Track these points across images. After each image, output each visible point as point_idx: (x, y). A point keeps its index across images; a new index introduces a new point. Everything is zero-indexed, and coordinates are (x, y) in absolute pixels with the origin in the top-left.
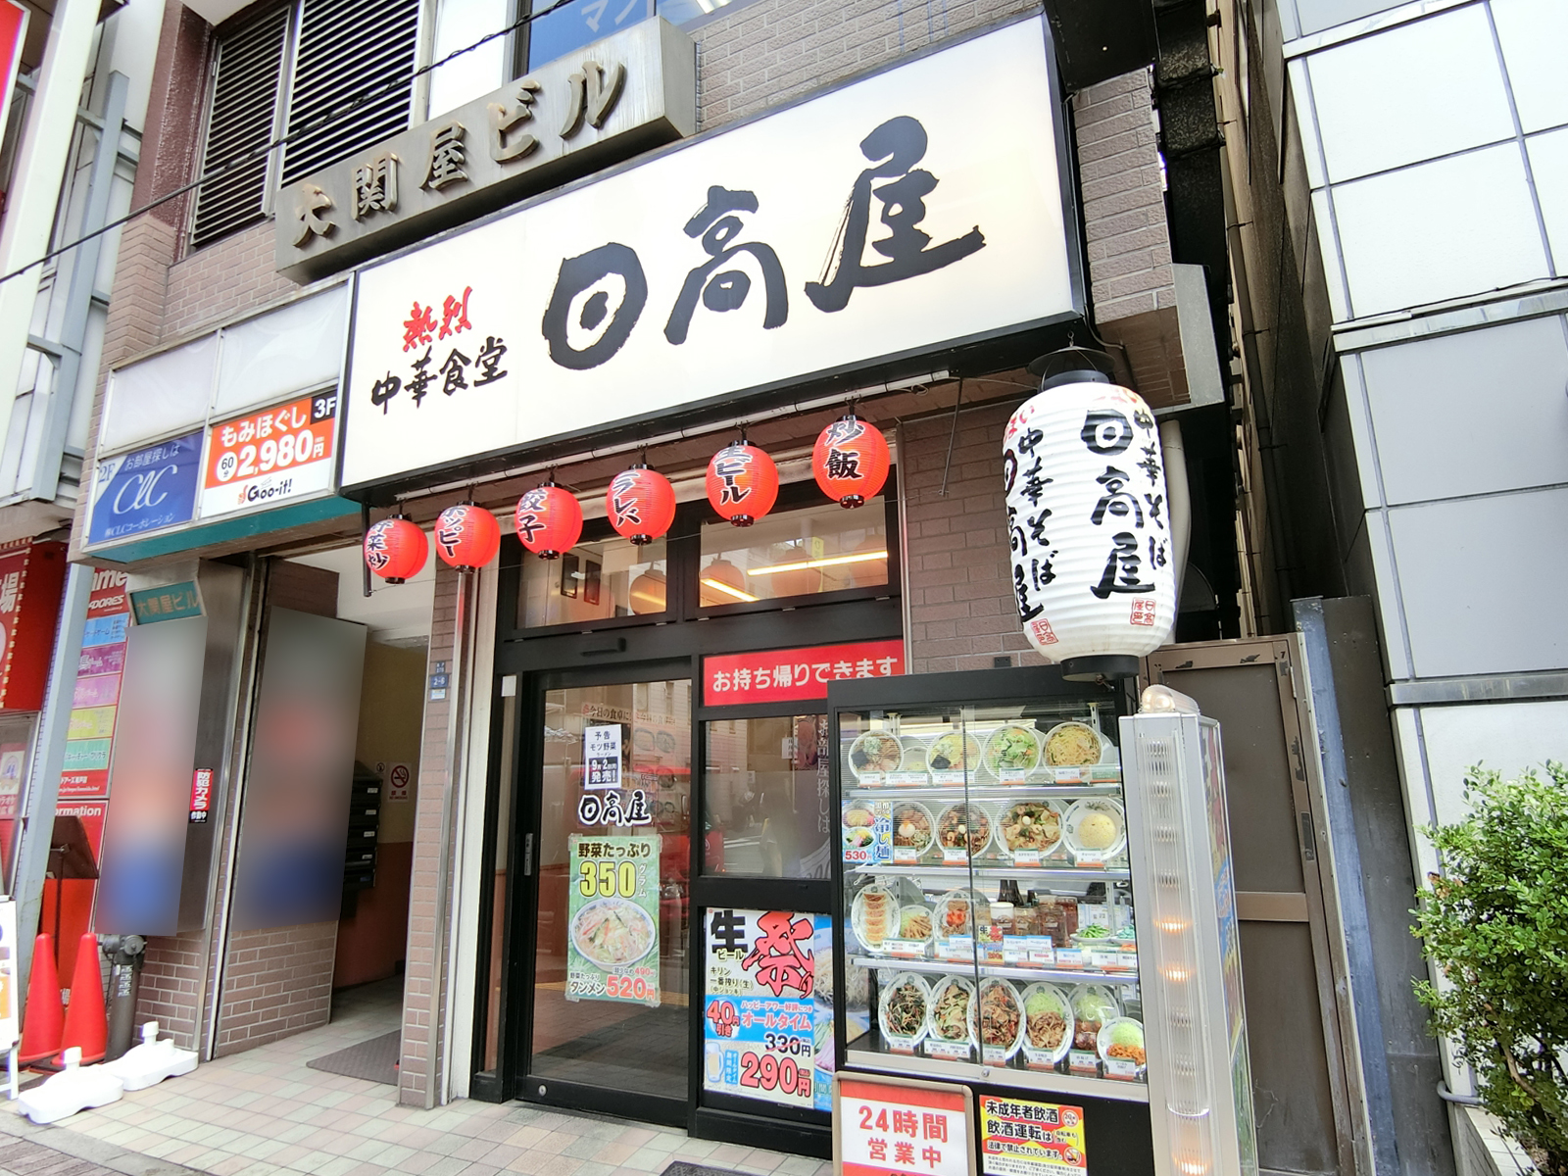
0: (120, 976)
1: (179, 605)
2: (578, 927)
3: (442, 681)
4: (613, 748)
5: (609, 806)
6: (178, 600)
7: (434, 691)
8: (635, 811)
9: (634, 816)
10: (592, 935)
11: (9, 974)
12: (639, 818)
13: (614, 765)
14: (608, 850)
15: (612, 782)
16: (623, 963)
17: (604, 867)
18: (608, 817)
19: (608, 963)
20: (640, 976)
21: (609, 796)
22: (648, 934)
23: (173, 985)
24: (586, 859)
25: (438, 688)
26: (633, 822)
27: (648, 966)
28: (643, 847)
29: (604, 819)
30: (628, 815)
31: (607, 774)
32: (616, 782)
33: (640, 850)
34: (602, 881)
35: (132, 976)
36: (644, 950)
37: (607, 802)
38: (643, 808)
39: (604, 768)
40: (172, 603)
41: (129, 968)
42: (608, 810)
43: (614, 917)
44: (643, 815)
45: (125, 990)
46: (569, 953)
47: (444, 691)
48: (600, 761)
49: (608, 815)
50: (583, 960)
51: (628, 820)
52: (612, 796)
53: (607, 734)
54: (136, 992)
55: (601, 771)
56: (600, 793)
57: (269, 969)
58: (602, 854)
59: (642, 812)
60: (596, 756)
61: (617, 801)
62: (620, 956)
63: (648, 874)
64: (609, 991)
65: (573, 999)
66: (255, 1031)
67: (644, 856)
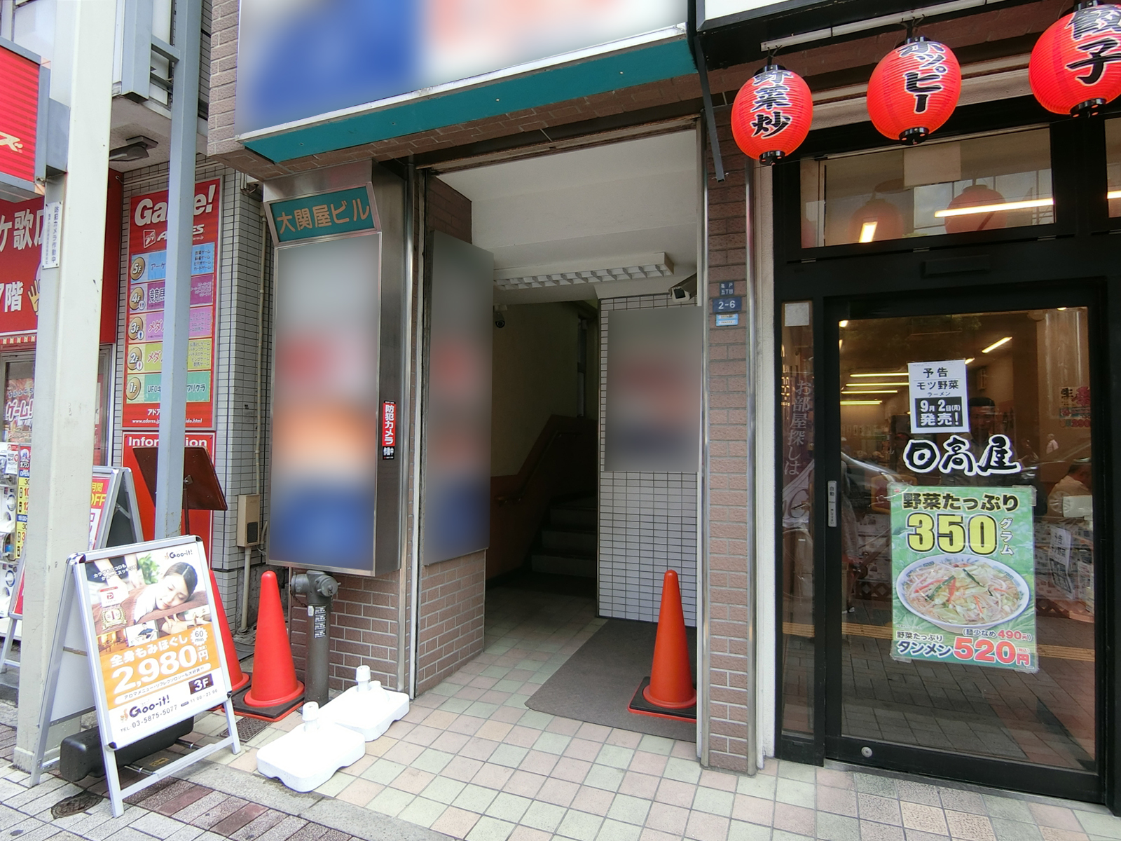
0: (314, 617)
1: (339, 216)
2: (907, 584)
3: (732, 304)
4: (954, 387)
5: (951, 452)
6: (338, 211)
7: (719, 317)
8: (994, 458)
9: (993, 463)
10: (930, 593)
11: (210, 621)
12: (1001, 465)
13: (956, 407)
14: (950, 501)
15: (954, 425)
16: (979, 625)
17: (944, 521)
18: (951, 465)
19: (955, 623)
20: (1006, 640)
21: (951, 440)
22: (1018, 596)
23: (364, 624)
24: (916, 511)
25: (727, 312)
26: (990, 471)
27: (1019, 628)
28: (1006, 500)
29: (945, 466)
30: (983, 462)
31: (944, 417)
32: (961, 424)
33: (1001, 502)
34: (944, 535)
35: (325, 617)
36: (1012, 611)
37: (949, 449)
38: (1007, 456)
39: (940, 409)
40: (331, 215)
41: (322, 609)
42: (950, 457)
43: (963, 575)
44: (1008, 464)
45: (320, 632)
46: (895, 611)
47: (735, 316)
48: (933, 402)
49: (951, 463)
50: (916, 620)
51: (984, 469)
52: (956, 441)
53: (942, 372)
54: (331, 632)
55: (936, 413)
56: (939, 439)
57: (447, 606)
58: (942, 505)
59: (1006, 460)
60: (928, 397)
61: (964, 448)
62: (973, 616)
63: (1016, 530)
64: (957, 653)
65: (903, 659)
66: (441, 665)
67: (1009, 509)
